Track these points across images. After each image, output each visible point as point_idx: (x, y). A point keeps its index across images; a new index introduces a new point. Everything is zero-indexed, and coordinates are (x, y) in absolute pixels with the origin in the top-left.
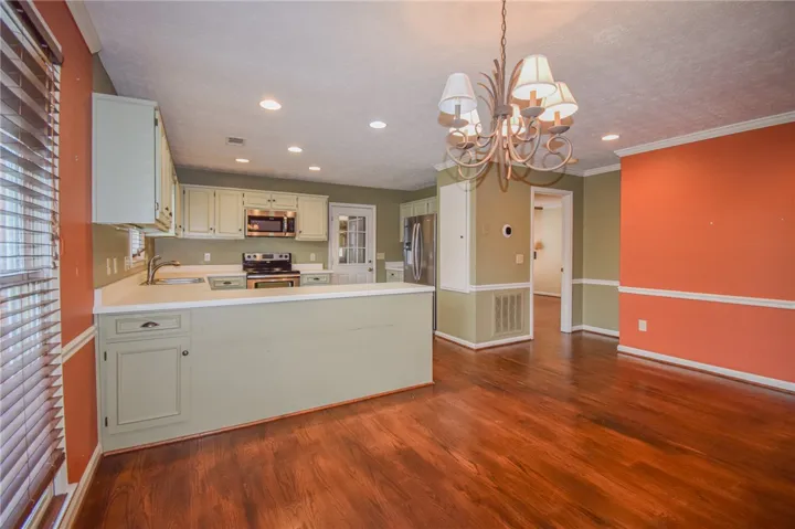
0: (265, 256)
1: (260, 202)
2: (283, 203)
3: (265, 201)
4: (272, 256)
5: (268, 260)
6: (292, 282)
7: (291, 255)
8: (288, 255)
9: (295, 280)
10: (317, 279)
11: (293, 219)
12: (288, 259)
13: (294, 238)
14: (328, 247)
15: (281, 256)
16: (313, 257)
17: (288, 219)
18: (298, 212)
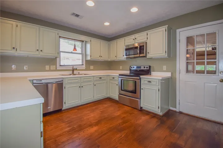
2: (140, 38)
3: (132, 40)
5: (138, 69)
6: (136, 81)
7: (150, 67)
8: (148, 67)
9: (138, 81)
10: (150, 82)
11: (144, 46)
12: (148, 69)
13: (146, 56)
14: (176, 60)
15: (144, 67)
16: (165, 68)
17: (140, 47)
18: (148, 42)
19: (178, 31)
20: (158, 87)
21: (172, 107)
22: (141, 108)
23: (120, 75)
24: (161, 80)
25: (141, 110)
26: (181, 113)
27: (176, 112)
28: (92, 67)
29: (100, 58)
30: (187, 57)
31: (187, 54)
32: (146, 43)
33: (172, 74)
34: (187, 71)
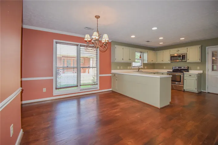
0: (179, 68)
1: (175, 52)
2: (182, 51)
3: (176, 51)
4: (181, 68)
5: (180, 69)
6: (180, 76)
7: (188, 67)
8: (187, 67)
9: (182, 75)
10: (191, 75)
11: (185, 55)
12: (187, 68)
13: (186, 61)
14: (206, 64)
15: (184, 68)
16: (198, 68)
17: (183, 56)
18: (188, 53)
19: (207, 48)
20: (195, 78)
21: (203, 90)
22: (184, 90)
23: (168, 72)
24: (198, 74)
25: (184, 91)
26: (209, 93)
27: (205, 92)
28: (146, 67)
29: (151, 62)
30: (213, 59)
31: (213, 57)
32: (187, 54)
33: (203, 71)
34: (213, 70)
